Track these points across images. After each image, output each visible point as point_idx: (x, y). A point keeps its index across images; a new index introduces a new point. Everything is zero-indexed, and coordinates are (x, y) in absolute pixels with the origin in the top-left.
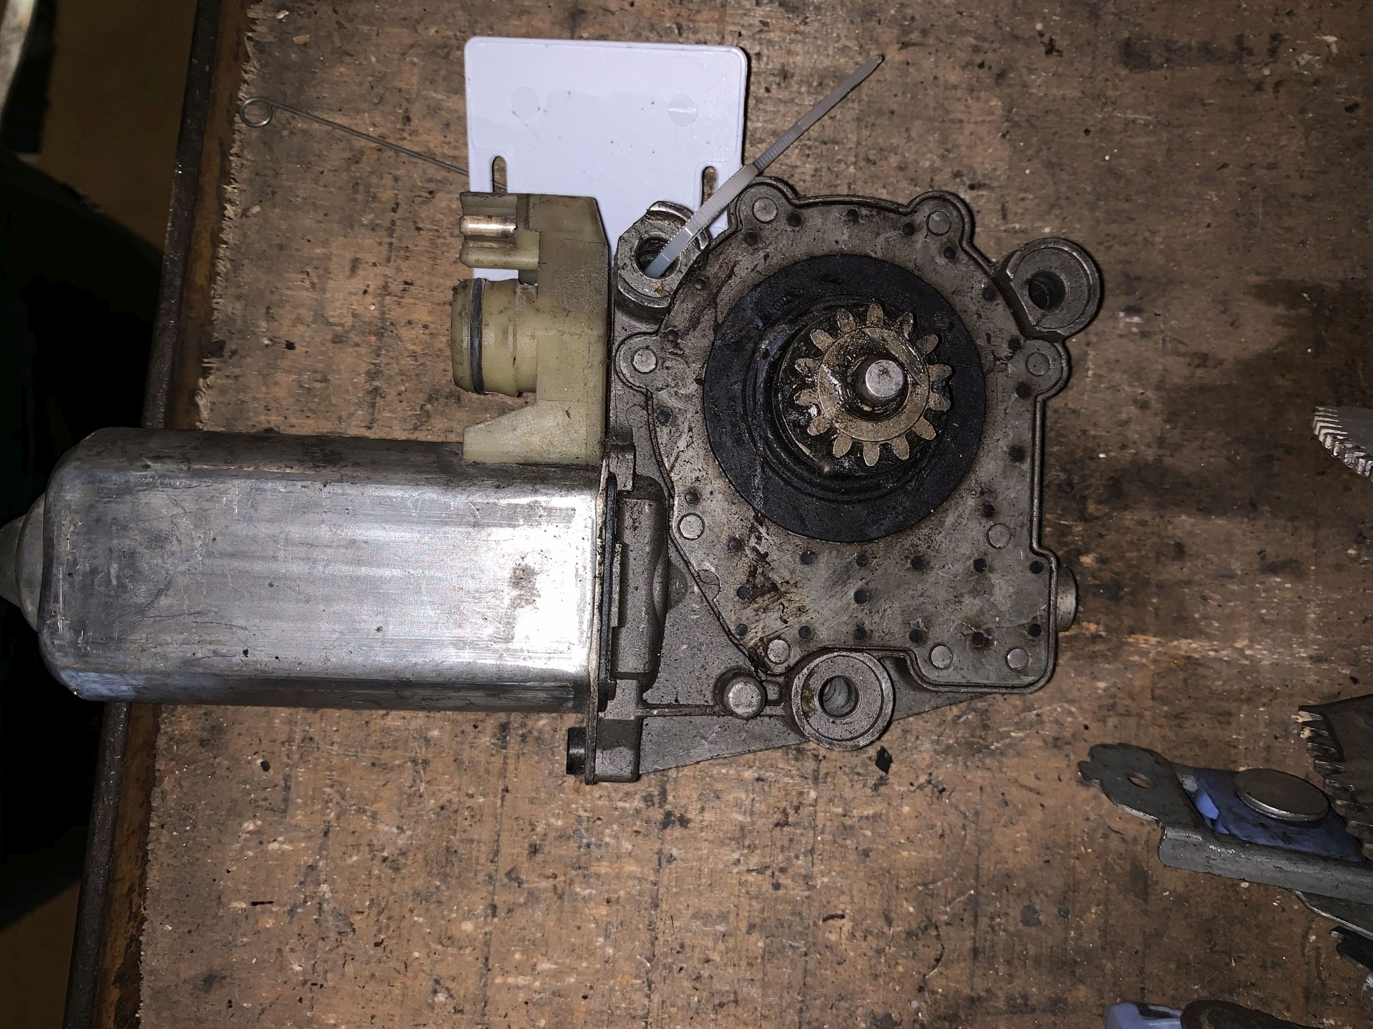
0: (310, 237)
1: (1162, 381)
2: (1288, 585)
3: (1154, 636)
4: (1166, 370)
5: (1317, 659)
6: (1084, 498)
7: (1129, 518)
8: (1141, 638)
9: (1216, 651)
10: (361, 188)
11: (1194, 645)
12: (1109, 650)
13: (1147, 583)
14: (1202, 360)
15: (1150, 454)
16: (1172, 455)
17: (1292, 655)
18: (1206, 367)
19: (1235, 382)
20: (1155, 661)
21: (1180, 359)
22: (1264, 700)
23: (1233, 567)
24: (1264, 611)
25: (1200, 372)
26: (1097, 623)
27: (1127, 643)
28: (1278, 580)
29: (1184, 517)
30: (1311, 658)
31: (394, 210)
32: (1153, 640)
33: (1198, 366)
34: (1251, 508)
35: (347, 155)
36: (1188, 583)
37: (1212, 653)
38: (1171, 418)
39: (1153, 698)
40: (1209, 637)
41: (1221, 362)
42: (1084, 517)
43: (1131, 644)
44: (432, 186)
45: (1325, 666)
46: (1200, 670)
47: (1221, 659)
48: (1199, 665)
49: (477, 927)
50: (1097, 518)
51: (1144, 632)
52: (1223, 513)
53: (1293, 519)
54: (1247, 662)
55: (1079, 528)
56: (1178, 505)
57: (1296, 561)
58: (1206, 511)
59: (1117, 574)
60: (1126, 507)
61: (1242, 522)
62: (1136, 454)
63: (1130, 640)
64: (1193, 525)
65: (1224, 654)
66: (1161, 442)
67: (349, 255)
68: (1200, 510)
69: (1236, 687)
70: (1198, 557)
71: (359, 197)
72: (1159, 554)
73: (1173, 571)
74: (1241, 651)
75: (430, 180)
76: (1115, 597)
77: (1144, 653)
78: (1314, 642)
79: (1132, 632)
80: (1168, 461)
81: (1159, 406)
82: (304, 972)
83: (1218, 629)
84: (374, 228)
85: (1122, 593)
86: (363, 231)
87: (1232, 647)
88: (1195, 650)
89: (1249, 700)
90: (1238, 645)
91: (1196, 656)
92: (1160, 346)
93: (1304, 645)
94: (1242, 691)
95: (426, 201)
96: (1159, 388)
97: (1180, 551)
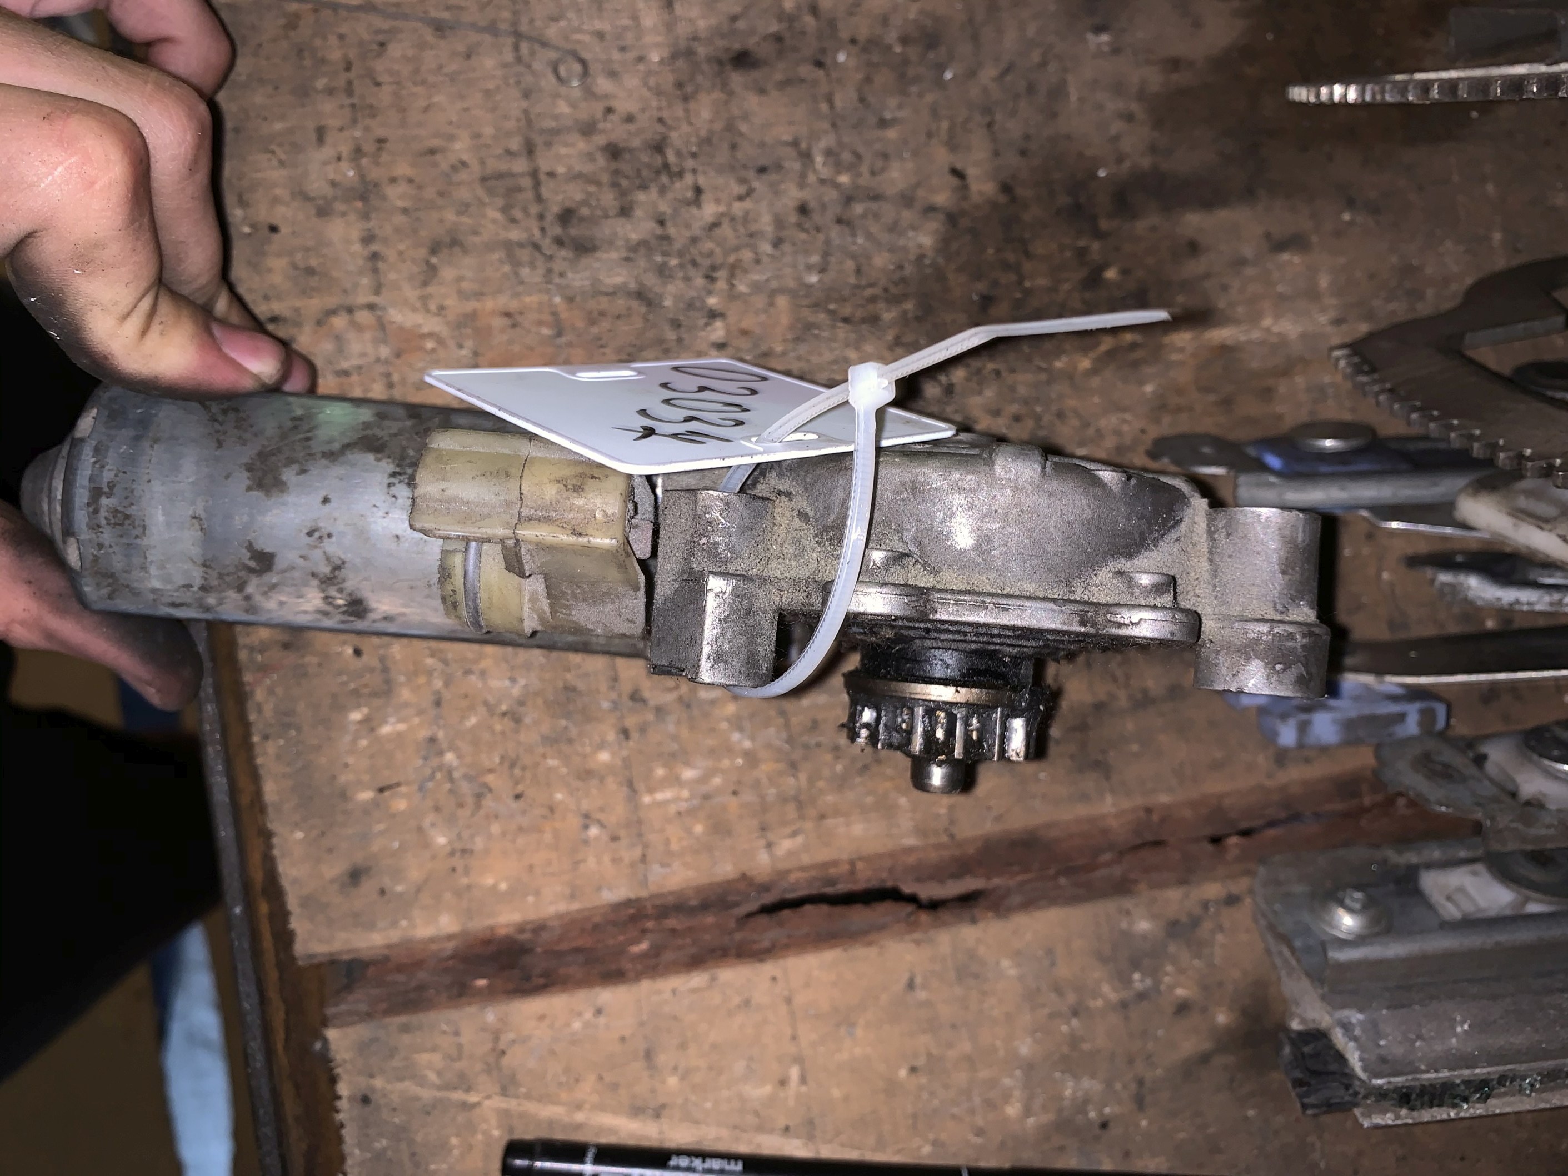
0: (266, 114)
1: (1142, 91)
2: (1297, 260)
4: (1143, 81)
9: (1245, 334)
10: (306, 54)
11: (1225, 334)
12: (1149, 354)
14: (1174, 64)
15: (1146, 162)
16: (1166, 160)
17: (1314, 323)
18: (1179, 70)
20: (1194, 356)
21: (1154, 68)
23: (1244, 253)
24: (1280, 288)
25: (1175, 77)
27: (1163, 345)
28: (1287, 256)
29: (1190, 215)
30: (1331, 322)
31: (348, 70)
32: (1187, 336)
33: (1171, 72)
34: (1249, 194)
35: (282, 21)
37: (1242, 337)
39: (1200, 390)
40: (1238, 323)
41: (1192, 63)
42: (1099, 235)
44: (381, 38)
45: (1343, 327)
46: (1235, 355)
47: (1250, 342)
48: (1236, 350)
49: (613, 754)
52: (1224, 205)
53: (1288, 197)
54: (1275, 339)
56: (1182, 205)
57: (1299, 236)
58: (1208, 205)
59: (1141, 281)
60: (1135, 217)
61: (1244, 210)
62: (1132, 165)
64: (1199, 220)
66: (1153, 149)
67: (311, 125)
68: (1202, 206)
69: (1271, 364)
70: (1212, 250)
71: (307, 62)
72: (1175, 255)
73: (1190, 268)
74: (1268, 330)
75: (378, 32)
78: (1331, 307)
80: (1164, 166)
81: (1144, 116)
82: (450, 843)
83: (1243, 313)
84: (330, 91)
86: (320, 97)
87: (1259, 327)
88: (1227, 337)
89: (1285, 373)
90: (1264, 324)
91: (1229, 342)
92: (1133, 59)
94: (1277, 367)
95: (379, 55)
96: (1140, 99)
97: (1193, 248)
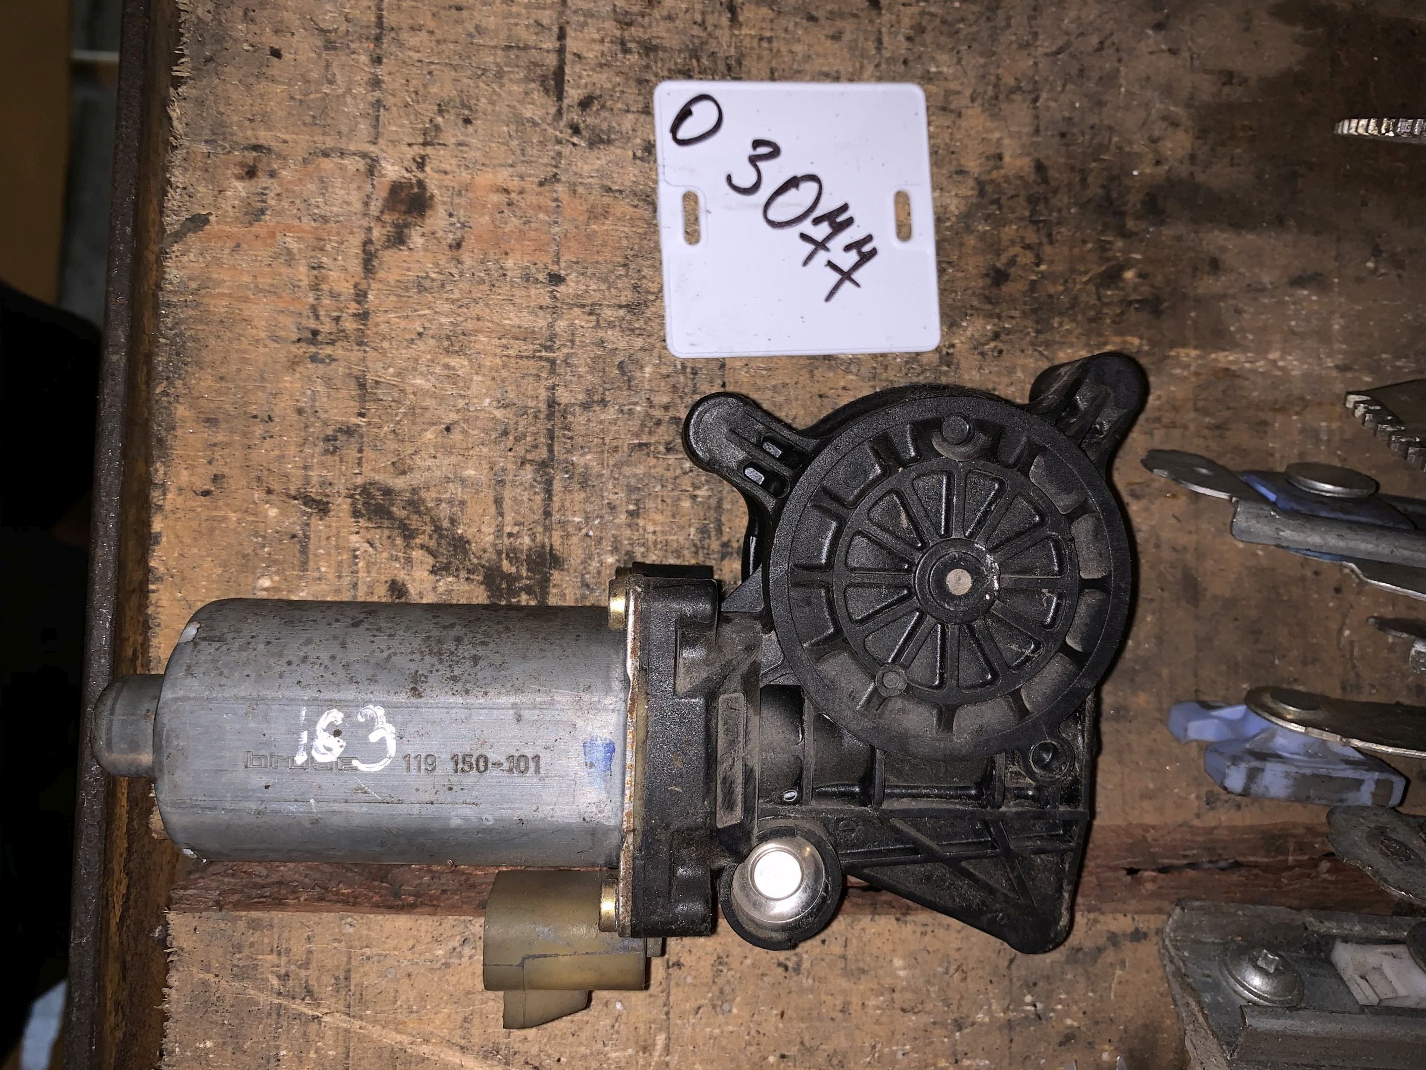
1: (1192, 98)
2: (1314, 298)
4: (1194, 88)
5: (1343, 368)
8: (1182, 352)
9: (1250, 362)
11: (1231, 358)
13: (1185, 297)
14: (1228, 77)
15: (1184, 171)
16: (1203, 172)
17: (1320, 365)
18: (1232, 84)
19: (1260, 100)
20: (1197, 374)
21: (1208, 77)
22: (1297, 409)
24: (1293, 323)
25: (1227, 90)
26: (1141, 338)
28: (1306, 292)
29: (1216, 232)
30: (1337, 367)
32: (1194, 353)
33: (1224, 84)
34: (1279, 222)
36: (1224, 297)
37: (1247, 365)
38: (1202, 133)
39: (1196, 410)
40: (1245, 349)
41: (1246, 80)
42: (1123, 233)
43: (1172, 357)
45: (1350, 375)
46: (1237, 381)
48: (1238, 376)
51: (1184, 345)
52: (1253, 228)
53: (1317, 233)
54: (1279, 373)
57: (1321, 275)
60: (1162, 223)
62: (1170, 170)
63: (1173, 353)
64: (1225, 240)
65: (1261, 365)
66: (1192, 158)
68: (1230, 225)
69: (1270, 398)
70: (1232, 271)
72: (1195, 269)
73: (1208, 285)
78: (1340, 352)
79: (1173, 345)
80: (1200, 178)
81: (1189, 123)
83: (1252, 341)
88: (1232, 362)
89: (1283, 410)
90: (1271, 356)
91: (1233, 367)
92: (1189, 64)
93: (1330, 355)
94: (1276, 402)
96: (1188, 106)
97: (1215, 265)
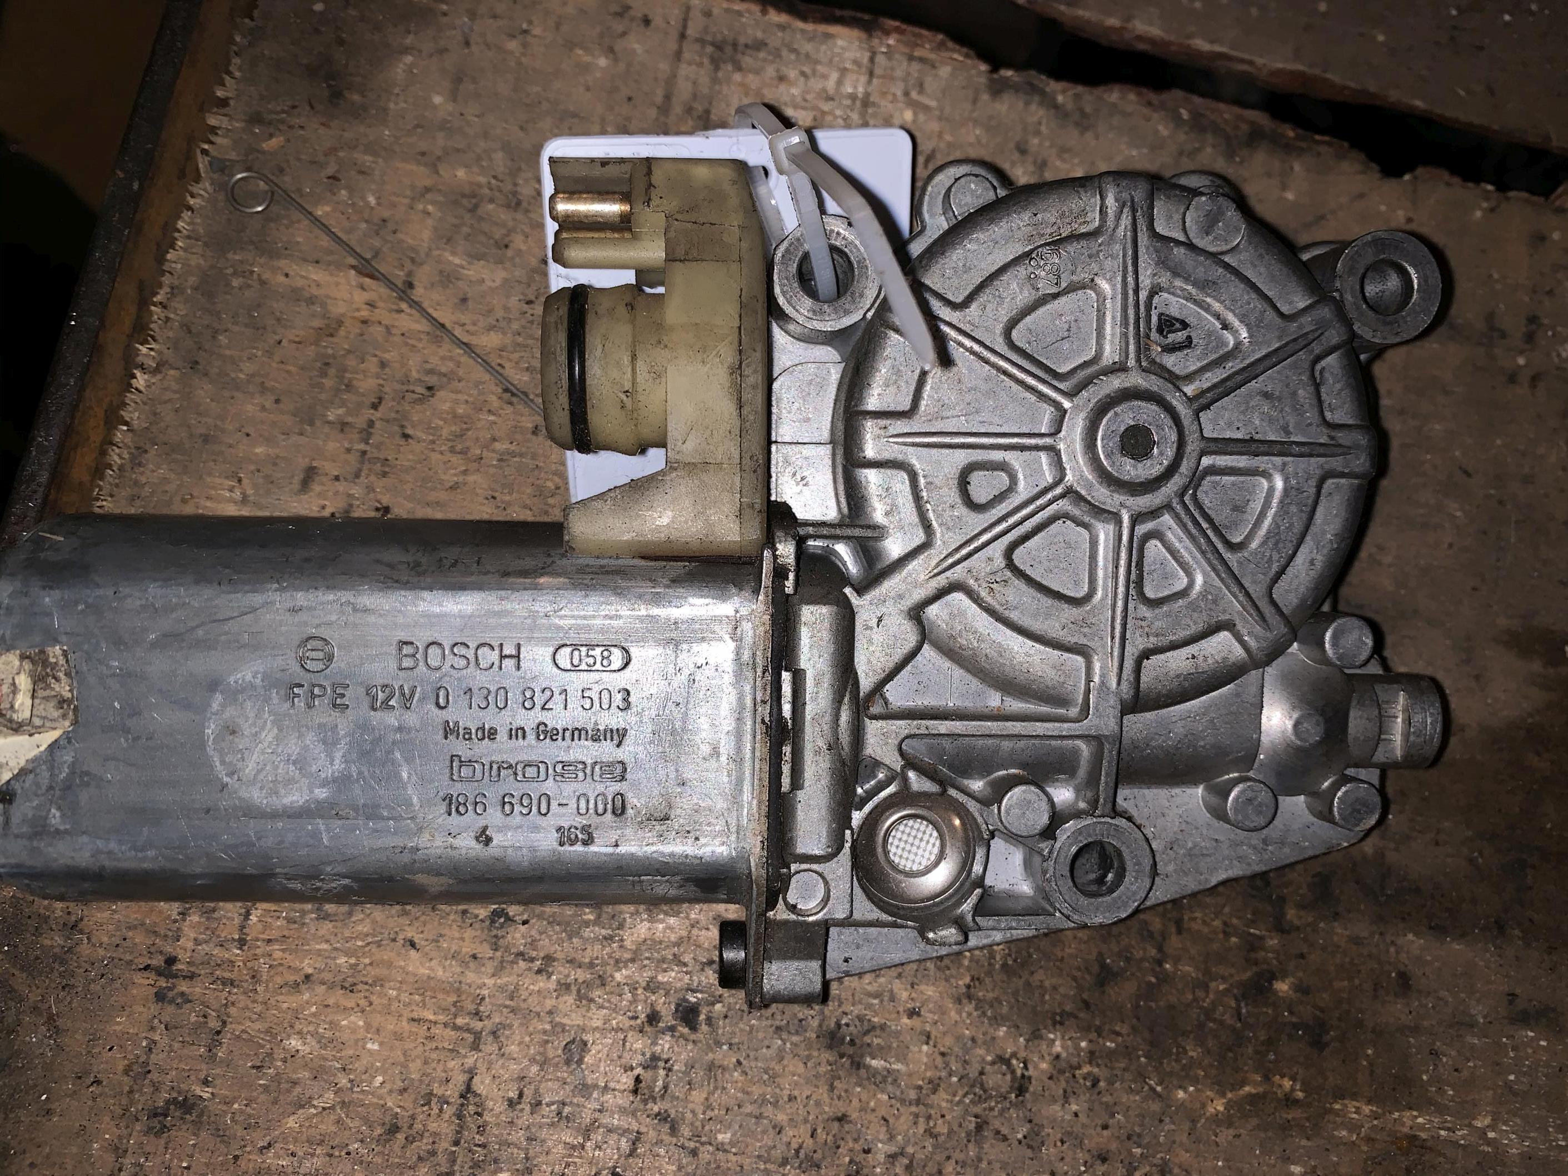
0: (251, 430)
3: (1369, 1102)
6: (1282, 900)
7: (1340, 932)
10: (332, 371)
12: (1308, 1119)
23: (1473, 1012)
27: (1331, 1111)
31: (375, 407)
35: (316, 323)
44: (432, 380)
47: (1455, 1144)
50: (1298, 928)
55: (1273, 942)
56: (1403, 919)
58: (1439, 931)
59: (1322, 1010)
61: (1487, 950)
67: (302, 462)
71: (328, 383)
74: (1483, 1132)
75: (431, 372)
76: (1318, 1044)
77: (1354, 1127)
84: (343, 426)
85: (1326, 1038)
86: (326, 429)
87: (1470, 1125)
95: (422, 400)
